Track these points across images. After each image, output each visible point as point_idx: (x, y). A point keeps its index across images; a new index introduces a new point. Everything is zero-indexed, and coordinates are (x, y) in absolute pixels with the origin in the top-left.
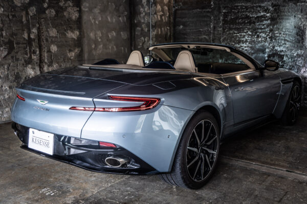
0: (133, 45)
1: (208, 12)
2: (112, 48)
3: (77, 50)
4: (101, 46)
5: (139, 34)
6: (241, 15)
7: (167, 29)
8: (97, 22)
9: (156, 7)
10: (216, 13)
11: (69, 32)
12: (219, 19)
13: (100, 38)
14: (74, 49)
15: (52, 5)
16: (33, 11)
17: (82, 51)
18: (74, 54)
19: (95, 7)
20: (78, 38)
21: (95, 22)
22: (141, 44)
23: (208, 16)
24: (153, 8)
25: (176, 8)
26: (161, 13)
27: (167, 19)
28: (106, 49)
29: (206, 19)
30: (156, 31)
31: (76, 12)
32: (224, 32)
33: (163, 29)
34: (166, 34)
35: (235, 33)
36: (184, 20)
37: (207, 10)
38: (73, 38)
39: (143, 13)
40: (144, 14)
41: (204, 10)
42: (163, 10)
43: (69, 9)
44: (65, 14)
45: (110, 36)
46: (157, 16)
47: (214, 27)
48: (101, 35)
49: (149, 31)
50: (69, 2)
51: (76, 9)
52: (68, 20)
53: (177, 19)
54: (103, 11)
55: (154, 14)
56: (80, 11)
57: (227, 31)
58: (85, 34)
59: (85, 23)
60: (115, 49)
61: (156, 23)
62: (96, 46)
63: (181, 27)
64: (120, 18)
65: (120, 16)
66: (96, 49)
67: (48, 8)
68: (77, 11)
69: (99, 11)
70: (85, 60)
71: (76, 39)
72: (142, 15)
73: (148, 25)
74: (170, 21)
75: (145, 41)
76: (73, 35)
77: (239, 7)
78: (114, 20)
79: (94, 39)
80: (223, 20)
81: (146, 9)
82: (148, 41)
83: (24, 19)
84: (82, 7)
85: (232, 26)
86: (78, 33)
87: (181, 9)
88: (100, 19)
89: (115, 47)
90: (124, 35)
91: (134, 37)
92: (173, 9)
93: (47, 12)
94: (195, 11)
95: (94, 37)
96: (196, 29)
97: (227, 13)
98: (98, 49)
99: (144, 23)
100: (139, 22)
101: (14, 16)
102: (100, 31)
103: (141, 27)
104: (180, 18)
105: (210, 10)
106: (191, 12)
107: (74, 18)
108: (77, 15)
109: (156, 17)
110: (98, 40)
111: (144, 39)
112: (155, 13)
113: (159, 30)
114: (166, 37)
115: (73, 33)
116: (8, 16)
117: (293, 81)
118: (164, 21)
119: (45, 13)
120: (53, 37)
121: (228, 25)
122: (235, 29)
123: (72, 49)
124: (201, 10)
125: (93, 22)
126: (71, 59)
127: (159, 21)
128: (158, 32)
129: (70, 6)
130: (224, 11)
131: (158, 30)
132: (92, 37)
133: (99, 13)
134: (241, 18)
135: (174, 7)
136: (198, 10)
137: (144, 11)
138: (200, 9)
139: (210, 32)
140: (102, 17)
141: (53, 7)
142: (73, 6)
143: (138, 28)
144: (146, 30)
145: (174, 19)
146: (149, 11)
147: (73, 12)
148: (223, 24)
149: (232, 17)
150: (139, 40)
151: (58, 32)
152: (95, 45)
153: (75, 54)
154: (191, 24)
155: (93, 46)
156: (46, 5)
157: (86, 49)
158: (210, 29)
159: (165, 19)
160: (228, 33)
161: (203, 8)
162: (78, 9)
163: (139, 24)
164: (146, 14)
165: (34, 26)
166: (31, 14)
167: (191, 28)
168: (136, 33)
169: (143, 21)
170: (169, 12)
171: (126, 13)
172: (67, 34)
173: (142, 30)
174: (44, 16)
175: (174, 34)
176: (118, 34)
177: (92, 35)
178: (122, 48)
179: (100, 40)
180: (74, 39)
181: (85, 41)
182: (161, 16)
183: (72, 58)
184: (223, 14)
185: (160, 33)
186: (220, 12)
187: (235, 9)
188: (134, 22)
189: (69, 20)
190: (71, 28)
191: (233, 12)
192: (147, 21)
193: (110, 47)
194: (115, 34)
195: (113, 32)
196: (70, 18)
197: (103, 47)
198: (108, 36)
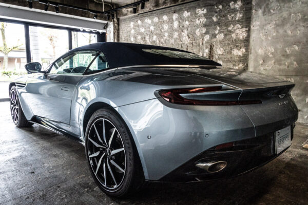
2: (291, 64)
3: (241, 66)
8: (269, 38)
11: (235, 50)
13: (272, 53)
15: (222, 30)
16: (207, 37)
17: (247, 66)
19: (269, 24)
28: (280, 65)
38: (238, 55)
43: (237, 31)
44: (233, 35)
45: (287, 51)
48: (273, 51)
50: (238, 25)
51: (244, 29)
52: (235, 40)
56: (249, 31)
58: (253, 51)
67: (219, 33)
68: (246, 31)
69: (273, 26)
71: (242, 55)
76: (238, 52)
79: (263, 55)
83: (201, 44)
84: (252, 26)
86: (244, 50)
89: (295, 63)
93: (217, 37)
95: (263, 53)
101: (195, 42)
102: (272, 47)
107: (241, 37)
108: (245, 35)
115: (239, 50)
116: (192, 44)
119: (215, 37)
120: (220, 55)
123: (237, 64)
129: (238, 28)
140: (277, 32)
141: (223, 32)
142: (242, 28)
147: (241, 32)
151: (224, 51)
152: (264, 60)
155: (261, 62)
156: (217, 32)
157: (252, 64)
162: (247, 29)
165: (207, 48)
166: (206, 39)
172: (233, 52)
174: (215, 40)
177: (260, 52)
179: (271, 56)
180: (240, 56)
181: (251, 57)
190: (237, 46)
193: (287, 63)
194: (297, 48)
195: (294, 46)
196: (238, 39)
197: (274, 63)
198: (286, 51)
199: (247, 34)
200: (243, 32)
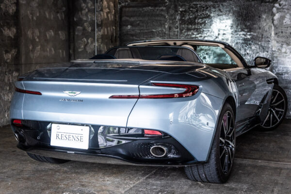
0: (72, 47)
1: (162, 10)
2: (50, 50)
3: (14, 52)
4: (39, 47)
5: (80, 34)
6: (201, 15)
7: (113, 29)
8: (35, 18)
9: (103, 3)
10: (172, 12)
11: (6, 28)
12: (175, 19)
13: (39, 37)
14: (11, 50)
17: (18, 54)
18: (10, 56)
20: (14, 36)
21: (32, 18)
22: (82, 47)
23: (162, 15)
24: (98, 4)
25: (123, 4)
26: (107, 10)
27: (112, 17)
28: (44, 51)
29: (159, 18)
30: (102, 31)
31: (14, 5)
32: (181, 33)
33: (109, 28)
34: (112, 35)
35: (193, 34)
36: (132, 19)
37: (161, 8)
38: (9, 37)
39: (85, 9)
40: (87, 10)
41: (157, 8)
42: (109, 7)
43: (6, 1)
44: (2, 7)
45: (48, 35)
46: (104, 14)
47: (170, 28)
48: (39, 34)
49: (93, 30)
52: (4, 14)
53: (124, 19)
54: (41, 5)
55: (100, 11)
56: (17, 4)
57: (185, 32)
58: (23, 33)
59: (22, 18)
60: (53, 52)
61: (102, 21)
62: (34, 48)
63: (129, 27)
64: (59, 15)
65: (58, 12)
66: (33, 51)
68: (15, 3)
69: (36, 5)
70: (22, 64)
71: (13, 37)
72: (84, 12)
73: (92, 24)
74: (115, 20)
75: (88, 43)
76: (9, 32)
77: (198, 6)
78: (52, 16)
79: (31, 38)
80: (180, 20)
81: (89, 5)
82: (92, 43)
85: (190, 26)
86: (15, 30)
87: (129, 6)
88: (38, 15)
89: (53, 49)
90: (62, 35)
91: (74, 38)
92: (119, 6)
94: (146, 9)
95: (32, 36)
96: (147, 30)
97: (185, 11)
98: (36, 52)
99: (86, 21)
100: (81, 20)
102: (37, 30)
103: (82, 25)
104: (127, 16)
105: (165, 8)
106: (141, 9)
107: (11, 11)
108: (14, 8)
109: (102, 14)
110: (35, 39)
111: (87, 40)
112: (102, 10)
113: (106, 29)
114: (112, 38)
115: (10, 30)
117: (274, 82)
118: (110, 19)
121: (186, 26)
122: (194, 29)
123: (9, 50)
124: (153, 8)
125: (30, 18)
126: (7, 63)
127: (106, 19)
128: (104, 32)
130: (181, 10)
131: (104, 30)
132: (29, 37)
133: (37, 7)
134: (201, 18)
135: (120, 4)
136: (150, 8)
137: (87, 7)
138: (152, 6)
139: (165, 33)
140: (40, 12)
143: (78, 27)
144: (90, 29)
145: (121, 17)
146: (93, 7)
147: (10, 5)
148: (180, 24)
149: (191, 17)
150: (80, 41)
152: (33, 45)
153: (12, 56)
154: (141, 24)
155: (31, 48)
157: (23, 50)
158: (164, 30)
159: (111, 17)
160: (186, 34)
161: (155, 6)
162: (16, 1)
163: (80, 22)
164: (89, 11)
167: (142, 28)
168: (76, 33)
169: (85, 19)
170: (115, 9)
171: (64, 9)
172: (4, 31)
173: (84, 29)
175: (120, 35)
176: (56, 34)
177: (29, 33)
178: (61, 51)
179: (37, 40)
180: (11, 37)
181: (23, 41)
182: (107, 13)
183: (8, 61)
184: (179, 12)
185: (106, 33)
186: (176, 11)
187: (193, 8)
188: (74, 19)
189: (6, 14)
190: (8, 24)
191: (192, 11)
192: (91, 19)
193: (48, 49)
194: (53, 33)
195: (51, 31)
196: (7, 12)
197: (40, 49)
198: (46, 36)
199: (16, 7)
200: (12, 4)
